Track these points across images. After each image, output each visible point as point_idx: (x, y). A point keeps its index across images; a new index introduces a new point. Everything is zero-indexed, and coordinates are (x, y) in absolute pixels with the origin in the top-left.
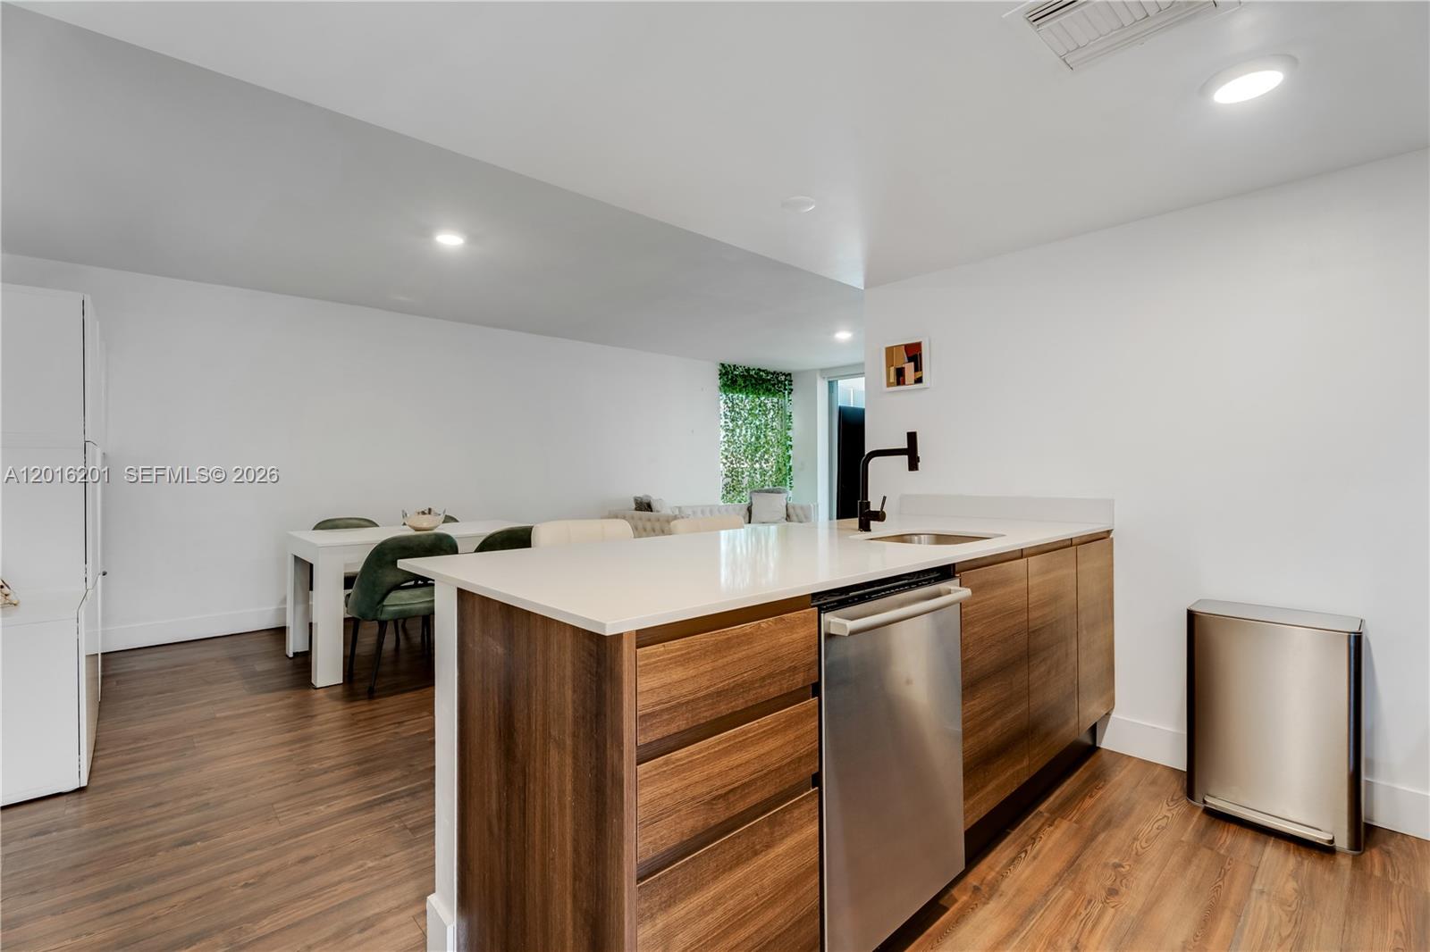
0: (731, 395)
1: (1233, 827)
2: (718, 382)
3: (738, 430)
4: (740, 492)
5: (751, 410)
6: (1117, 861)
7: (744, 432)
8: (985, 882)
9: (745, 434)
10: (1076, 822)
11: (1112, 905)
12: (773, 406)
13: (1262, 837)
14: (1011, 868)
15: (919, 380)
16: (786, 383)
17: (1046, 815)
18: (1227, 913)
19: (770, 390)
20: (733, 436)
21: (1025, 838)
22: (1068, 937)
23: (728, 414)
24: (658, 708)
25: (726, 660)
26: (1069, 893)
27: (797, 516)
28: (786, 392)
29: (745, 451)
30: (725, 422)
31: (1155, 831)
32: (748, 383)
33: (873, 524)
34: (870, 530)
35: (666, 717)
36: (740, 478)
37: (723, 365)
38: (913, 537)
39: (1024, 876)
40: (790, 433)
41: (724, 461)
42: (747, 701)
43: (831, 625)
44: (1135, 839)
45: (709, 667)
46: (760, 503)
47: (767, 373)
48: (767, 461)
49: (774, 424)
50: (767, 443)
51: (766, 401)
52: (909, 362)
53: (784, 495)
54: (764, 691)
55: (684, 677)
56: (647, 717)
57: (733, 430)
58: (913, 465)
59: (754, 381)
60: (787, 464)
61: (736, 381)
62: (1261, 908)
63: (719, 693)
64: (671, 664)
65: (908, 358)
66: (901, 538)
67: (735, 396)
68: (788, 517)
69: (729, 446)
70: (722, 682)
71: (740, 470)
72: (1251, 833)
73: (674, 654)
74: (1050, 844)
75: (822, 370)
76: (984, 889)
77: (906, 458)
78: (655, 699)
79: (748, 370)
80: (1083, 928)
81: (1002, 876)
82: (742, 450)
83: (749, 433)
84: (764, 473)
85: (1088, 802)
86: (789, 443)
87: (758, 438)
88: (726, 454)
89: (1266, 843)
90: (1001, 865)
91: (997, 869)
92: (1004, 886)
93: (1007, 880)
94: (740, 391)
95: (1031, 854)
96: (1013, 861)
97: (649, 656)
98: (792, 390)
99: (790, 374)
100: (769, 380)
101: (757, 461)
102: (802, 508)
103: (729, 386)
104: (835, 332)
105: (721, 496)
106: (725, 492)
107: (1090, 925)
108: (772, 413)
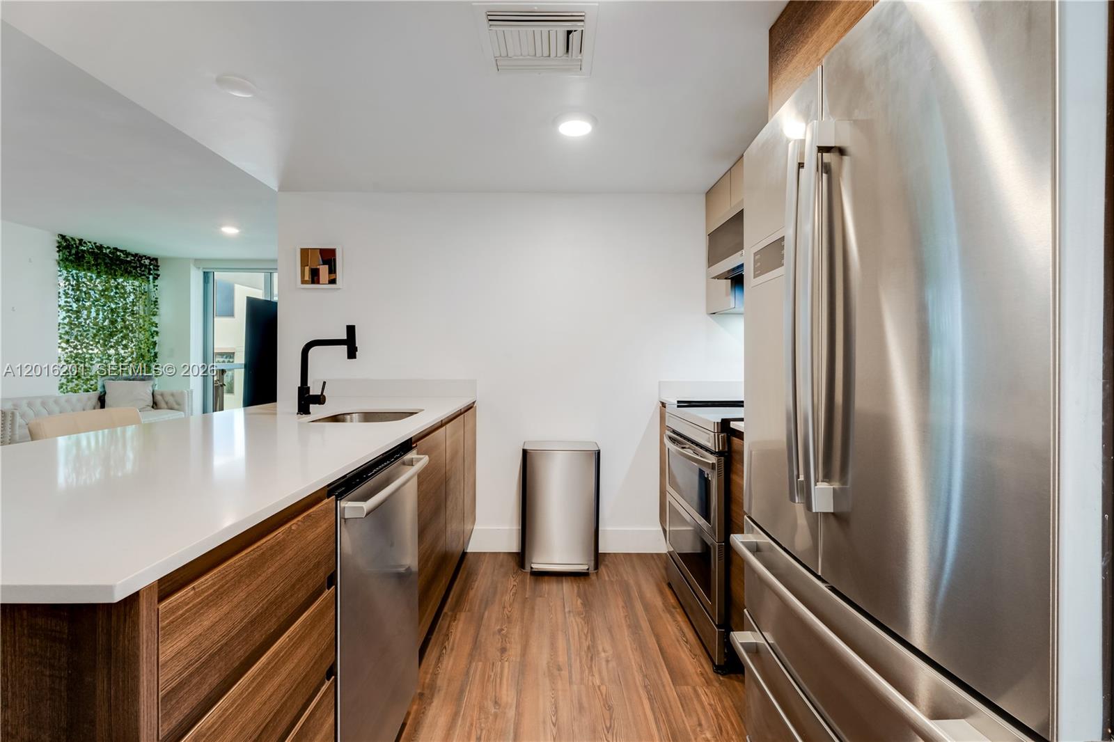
0: (74, 272)
1: (546, 578)
2: (57, 256)
3: (85, 312)
4: (88, 380)
5: (104, 291)
6: (499, 627)
7: (93, 314)
8: (426, 685)
9: (94, 315)
10: (469, 611)
11: (506, 659)
12: (134, 289)
13: (560, 578)
14: (439, 665)
15: (333, 281)
16: (151, 267)
17: (450, 613)
18: (560, 633)
19: (131, 272)
20: (78, 318)
21: (441, 638)
22: (489, 697)
23: (70, 292)
24: (185, 674)
25: (260, 578)
26: (480, 664)
27: (167, 403)
28: (151, 277)
29: (95, 335)
30: (66, 302)
31: (512, 598)
32: (99, 261)
33: (313, 407)
34: (309, 413)
35: (195, 681)
36: (87, 365)
37: (63, 237)
38: (345, 416)
39: (449, 668)
40: (155, 319)
41: (64, 345)
42: (279, 618)
43: (346, 510)
44: (504, 607)
45: (242, 595)
46: (116, 390)
47: (127, 254)
48: (125, 347)
49: (135, 308)
50: (127, 328)
51: (125, 284)
52: (323, 264)
53: (151, 383)
54: (293, 600)
55: (218, 619)
56: (171, 694)
57: (78, 312)
58: (352, 354)
59: (107, 261)
60: (152, 351)
61: (83, 257)
62: (572, 622)
63: (252, 622)
64: (202, 608)
65: (323, 261)
66: (335, 419)
67: (82, 274)
68: (155, 405)
69: (71, 329)
70: (256, 607)
71: (87, 356)
72: (554, 578)
73: (206, 594)
74: (458, 635)
75: (196, 260)
76: (427, 692)
77: (345, 348)
78: (184, 662)
79: (101, 247)
80: (495, 686)
81: (435, 675)
82: (91, 334)
83: (101, 316)
84: (121, 359)
85: (472, 593)
86: (154, 329)
87: (113, 322)
88: (66, 337)
89: (562, 583)
90: (432, 667)
91: (431, 671)
92: (439, 682)
93: (439, 676)
94: (89, 269)
95: (449, 648)
96: (439, 659)
97: (172, 611)
98: (159, 275)
99: (156, 260)
100: (130, 262)
101: (111, 347)
102: (173, 395)
103: (71, 261)
104: (222, 225)
105: (58, 385)
106: (64, 381)
107: (498, 680)
108: (132, 296)
